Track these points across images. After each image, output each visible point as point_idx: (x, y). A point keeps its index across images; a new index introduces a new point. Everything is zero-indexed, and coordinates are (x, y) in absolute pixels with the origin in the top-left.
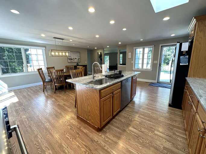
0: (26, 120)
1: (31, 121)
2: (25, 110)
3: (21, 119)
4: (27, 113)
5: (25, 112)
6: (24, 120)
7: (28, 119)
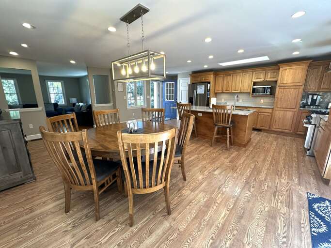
0: (283, 176)
1: (279, 170)
2: (275, 192)
3: (290, 182)
4: (277, 182)
5: (277, 187)
6: (286, 177)
7: (281, 175)
